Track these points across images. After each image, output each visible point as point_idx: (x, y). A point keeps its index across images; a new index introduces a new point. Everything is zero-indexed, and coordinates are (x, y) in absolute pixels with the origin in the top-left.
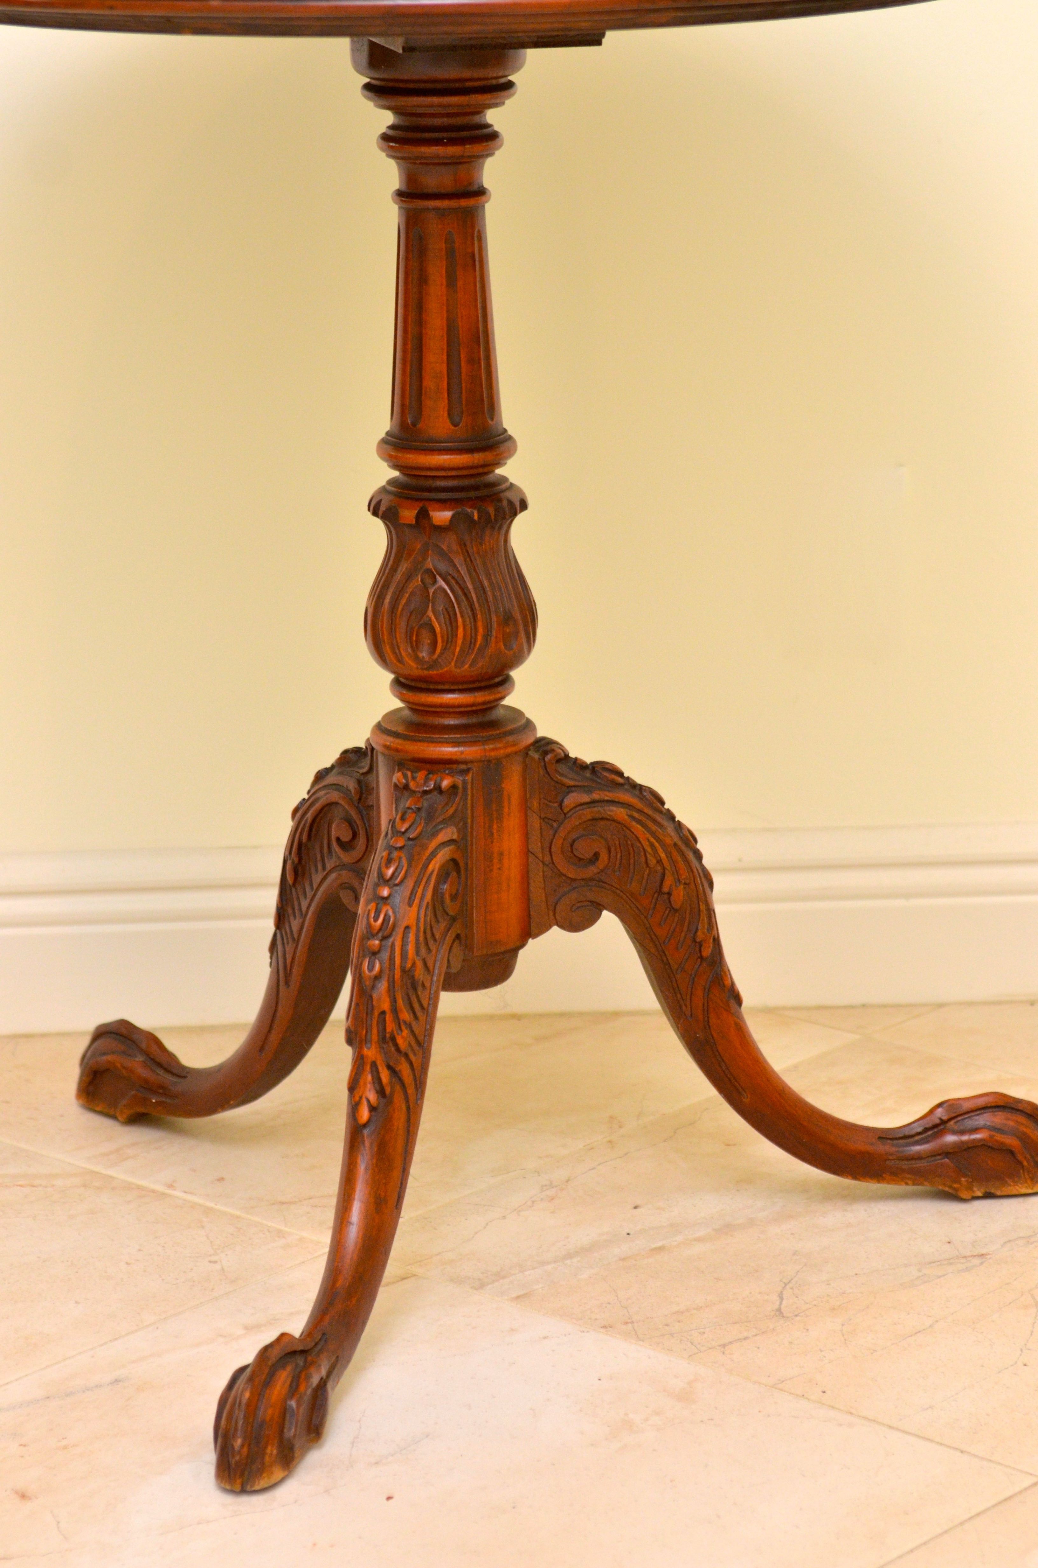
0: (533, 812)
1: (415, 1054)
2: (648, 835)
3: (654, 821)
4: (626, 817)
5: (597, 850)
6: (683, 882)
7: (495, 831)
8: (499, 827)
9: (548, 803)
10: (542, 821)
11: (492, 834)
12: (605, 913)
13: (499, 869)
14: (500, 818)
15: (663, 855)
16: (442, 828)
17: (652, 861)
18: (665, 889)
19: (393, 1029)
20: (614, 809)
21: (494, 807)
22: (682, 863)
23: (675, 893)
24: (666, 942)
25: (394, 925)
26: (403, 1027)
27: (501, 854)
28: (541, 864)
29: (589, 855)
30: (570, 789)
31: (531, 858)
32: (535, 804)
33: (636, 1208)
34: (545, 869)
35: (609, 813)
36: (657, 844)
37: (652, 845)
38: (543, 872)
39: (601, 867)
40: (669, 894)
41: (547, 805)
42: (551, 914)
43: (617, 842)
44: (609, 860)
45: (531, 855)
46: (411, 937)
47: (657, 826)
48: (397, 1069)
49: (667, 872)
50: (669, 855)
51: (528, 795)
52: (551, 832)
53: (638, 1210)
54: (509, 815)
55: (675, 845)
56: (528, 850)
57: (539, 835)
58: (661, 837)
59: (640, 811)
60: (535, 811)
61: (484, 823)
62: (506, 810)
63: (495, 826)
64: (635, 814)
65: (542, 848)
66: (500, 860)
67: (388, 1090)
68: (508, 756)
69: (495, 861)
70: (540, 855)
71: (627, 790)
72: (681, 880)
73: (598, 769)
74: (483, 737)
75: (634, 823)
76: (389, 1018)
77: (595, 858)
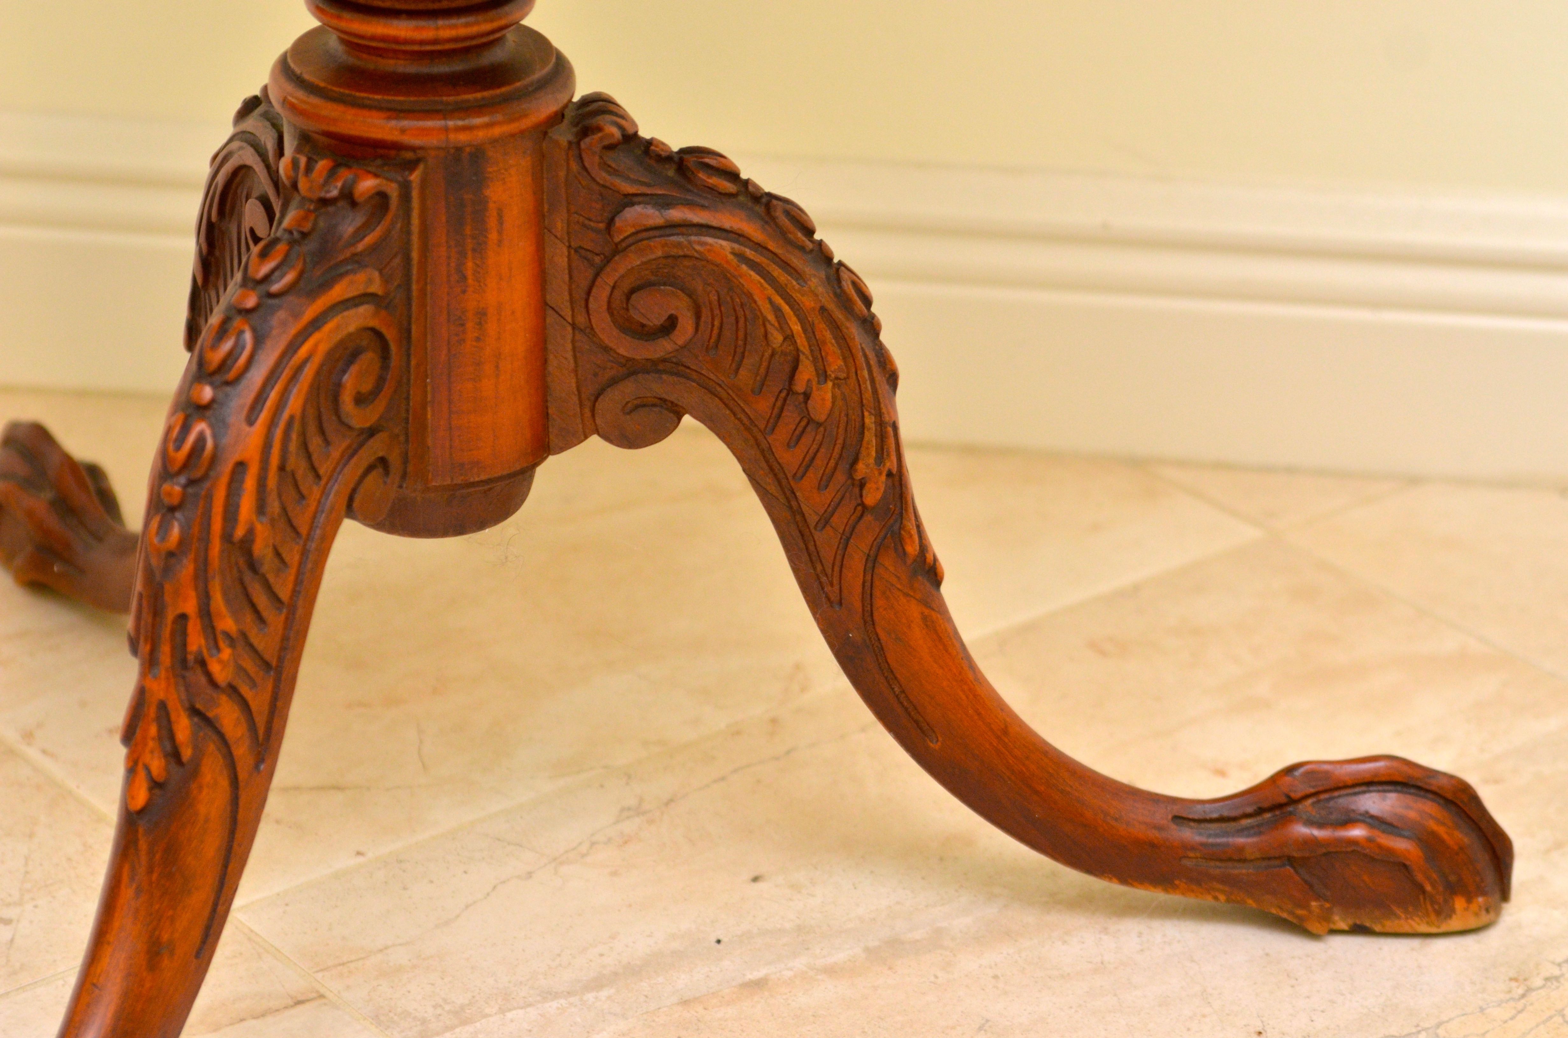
0: (556, 237)
1: (253, 684)
2: (770, 291)
3: (786, 265)
4: (731, 257)
5: (673, 312)
6: (833, 376)
7: (469, 273)
8: (478, 266)
9: (587, 222)
10: (572, 252)
11: (464, 278)
12: (687, 419)
13: (478, 339)
14: (480, 249)
15: (796, 328)
16: (347, 273)
17: (777, 338)
18: (800, 386)
19: (200, 647)
20: (710, 240)
21: (468, 230)
22: (833, 341)
23: (816, 395)
24: (799, 475)
25: (214, 459)
26: (222, 645)
27: (482, 314)
28: (569, 329)
29: (656, 319)
30: (629, 200)
31: (551, 318)
32: (560, 225)
33: (756, 879)
34: (579, 336)
35: (698, 247)
36: (786, 308)
37: (777, 310)
38: (573, 341)
39: (680, 342)
40: (807, 396)
41: (584, 225)
42: (587, 413)
43: (714, 298)
44: (697, 329)
45: (550, 312)
46: (250, 483)
47: (790, 274)
48: (210, 714)
49: (802, 357)
50: (809, 329)
51: (546, 207)
52: (590, 273)
53: (759, 885)
54: (500, 242)
55: (823, 309)
56: (546, 304)
57: (567, 278)
58: (797, 296)
59: (759, 247)
60: (559, 235)
61: (449, 258)
62: (493, 236)
63: (470, 264)
64: (748, 252)
65: (572, 301)
66: (480, 324)
67: (187, 753)
68: (494, 141)
69: (470, 325)
70: (567, 313)
71: (741, 206)
72: (829, 373)
73: (691, 161)
74: (448, 104)
75: (744, 267)
76: (194, 628)
77: (670, 325)
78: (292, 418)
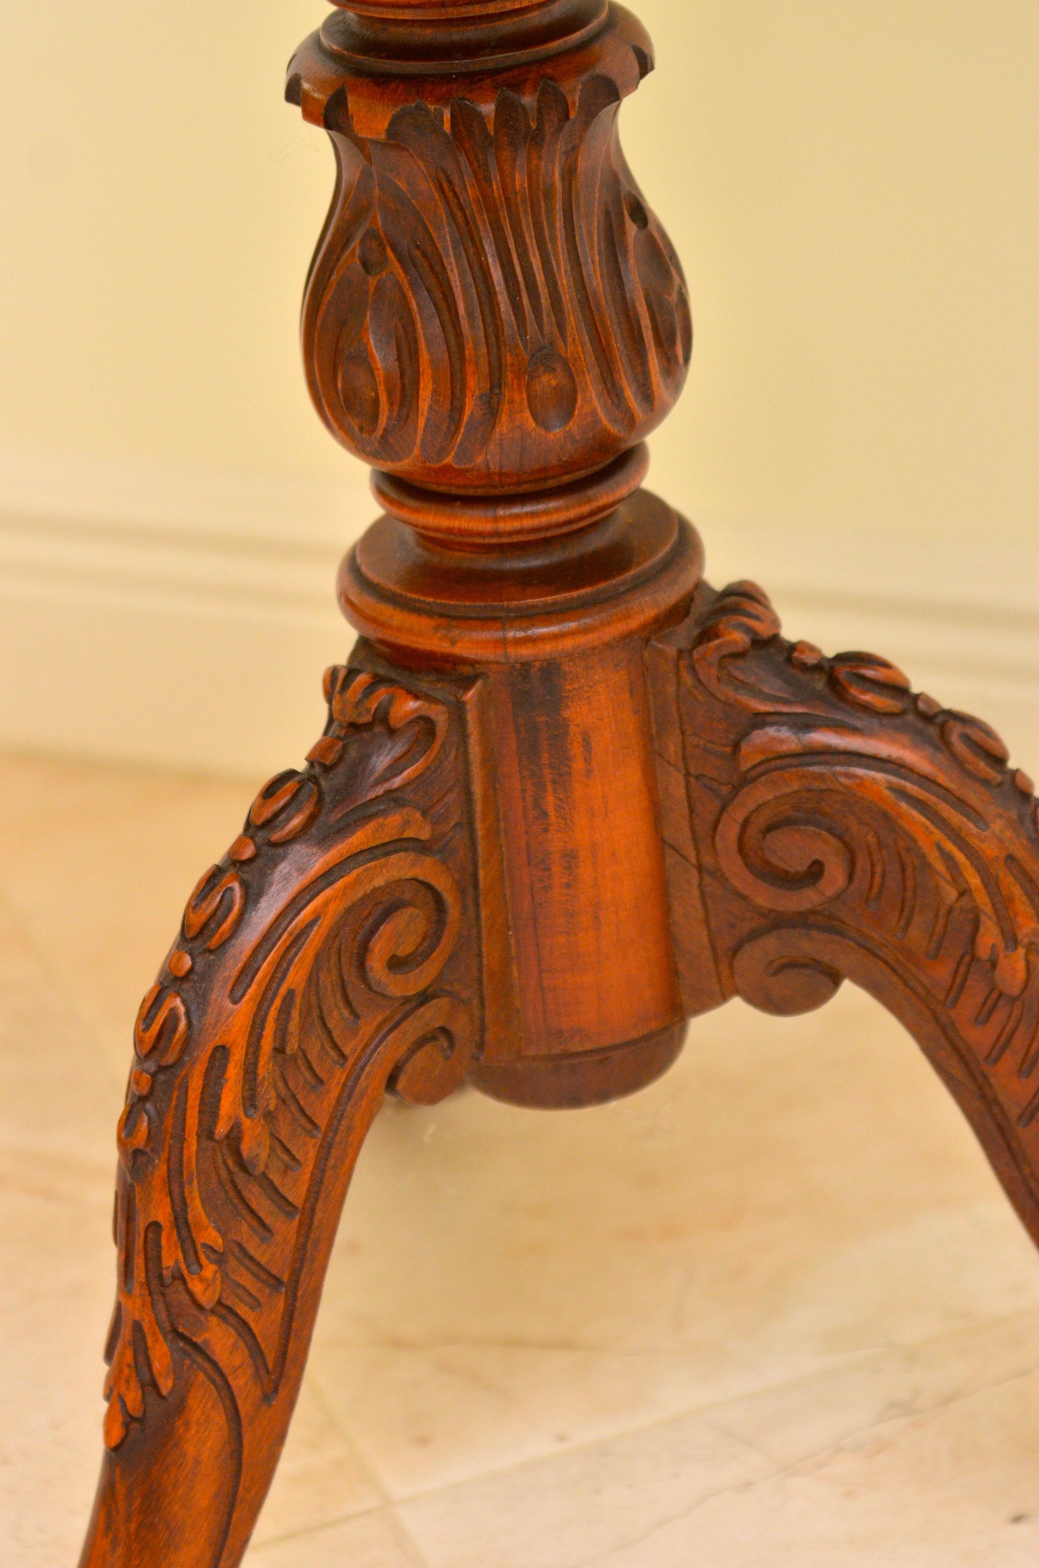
0: (669, 762)
1: (256, 1304)
2: (938, 835)
3: (960, 804)
4: (887, 793)
5: (817, 857)
6: (1026, 941)
7: (551, 809)
8: (560, 799)
9: (709, 745)
10: (693, 780)
11: (544, 814)
12: (847, 985)
13: (568, 886)
14: (562, 779)
15: (974, 881)
17: (950, 894)
18: (983, 952)
19: (177, 1262)
20: (860, 771)
21: (545, 758)
22: (1025, 898)
23: (1002, 962)
24: (993, 1057)
25: (188, 1042)
26: (203, 1259)
27: (570, 857)
28: (695, 873)
29: (798, 864)
30: (760, 720)
31: (671, 859)
32: (672, 748)
34: (707, 880)
35: (843, 780)
36: (960, 857)
37: (948, 858)
38: (700, 885)
39: (830, 892)
40: (994, 964)
41: (706, 750)
42: (725, 972)
43: (871, 839)
44: (850, 877)
45: (670, 851)
46: (234, 1072)
47: (967, 816)
48: (197, 1340)
49: (983, 918)
50: (991, 883)
51: (654, 726)
52: (718, 804)
54: (588, 772)
55: (1010, 858)
56: (663, 841)
57: (686, 811)
58: (974, 842)
59: (925, 780)
60: (672, 760)
61: (524, 791)
62: (579, 765)
63: (550, 799)
64: (909, 787)
65: (695, 839)
66: (569, 868)
67: (166, 1385)
68: (570, 655)
69: (556, 869)
70: (691, 854)
71: (903, 728)
72: (1020, 937)
73: (842, 672)
74: (509, 610)
75: (904, 805)
76: (168, 1241)
77: (815, 872)
78: (291, 993)
